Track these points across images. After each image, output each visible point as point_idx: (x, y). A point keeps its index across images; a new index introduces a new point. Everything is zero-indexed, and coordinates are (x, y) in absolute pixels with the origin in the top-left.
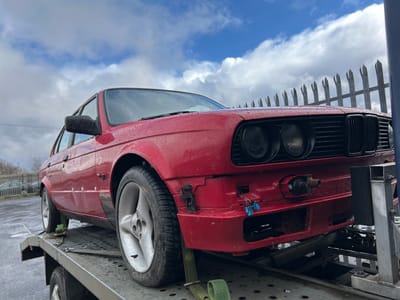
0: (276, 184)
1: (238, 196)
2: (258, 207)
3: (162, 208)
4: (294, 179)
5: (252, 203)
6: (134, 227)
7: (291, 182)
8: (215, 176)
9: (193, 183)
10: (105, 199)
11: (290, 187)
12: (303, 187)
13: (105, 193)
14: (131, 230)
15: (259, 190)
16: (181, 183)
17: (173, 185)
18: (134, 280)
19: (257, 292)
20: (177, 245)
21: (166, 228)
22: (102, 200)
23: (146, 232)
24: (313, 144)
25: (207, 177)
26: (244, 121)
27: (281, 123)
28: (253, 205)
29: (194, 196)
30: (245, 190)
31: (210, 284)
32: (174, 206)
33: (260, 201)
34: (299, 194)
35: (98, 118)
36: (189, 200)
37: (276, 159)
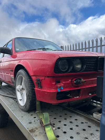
0: (70, 80)
1: (56, 84)
2: (62, 88)
3: (29, 85)
4: (77, 79)
5: (60, 87)
6: (21, 90)
7: (75, 80)
8: (48, 77)
9: (41, 78)
10: (12, 78)
11: (75, 82)
12: (79, 82)
13: (12, 76)
14: (20, 91)
15: (64, 82)
16: (36, 78)
17: (34, 78)
18: (20, 108)
19: (60, 116)
20: (34, 99)
21: (30, 92)
22: (11, 78)
23: (25, 92)
24: (85, 67)
25: (45, 77)
26: (60, 58)
27: (74, 59)
28: (61, 88)
29: (40, 83)
30: (59, 82)
31: (43, 114)
32: (34, 85)
33: (64, 87)
34: (78, 84)
35: (12, 49)
36: (39, 84)
37: (71, 72)
